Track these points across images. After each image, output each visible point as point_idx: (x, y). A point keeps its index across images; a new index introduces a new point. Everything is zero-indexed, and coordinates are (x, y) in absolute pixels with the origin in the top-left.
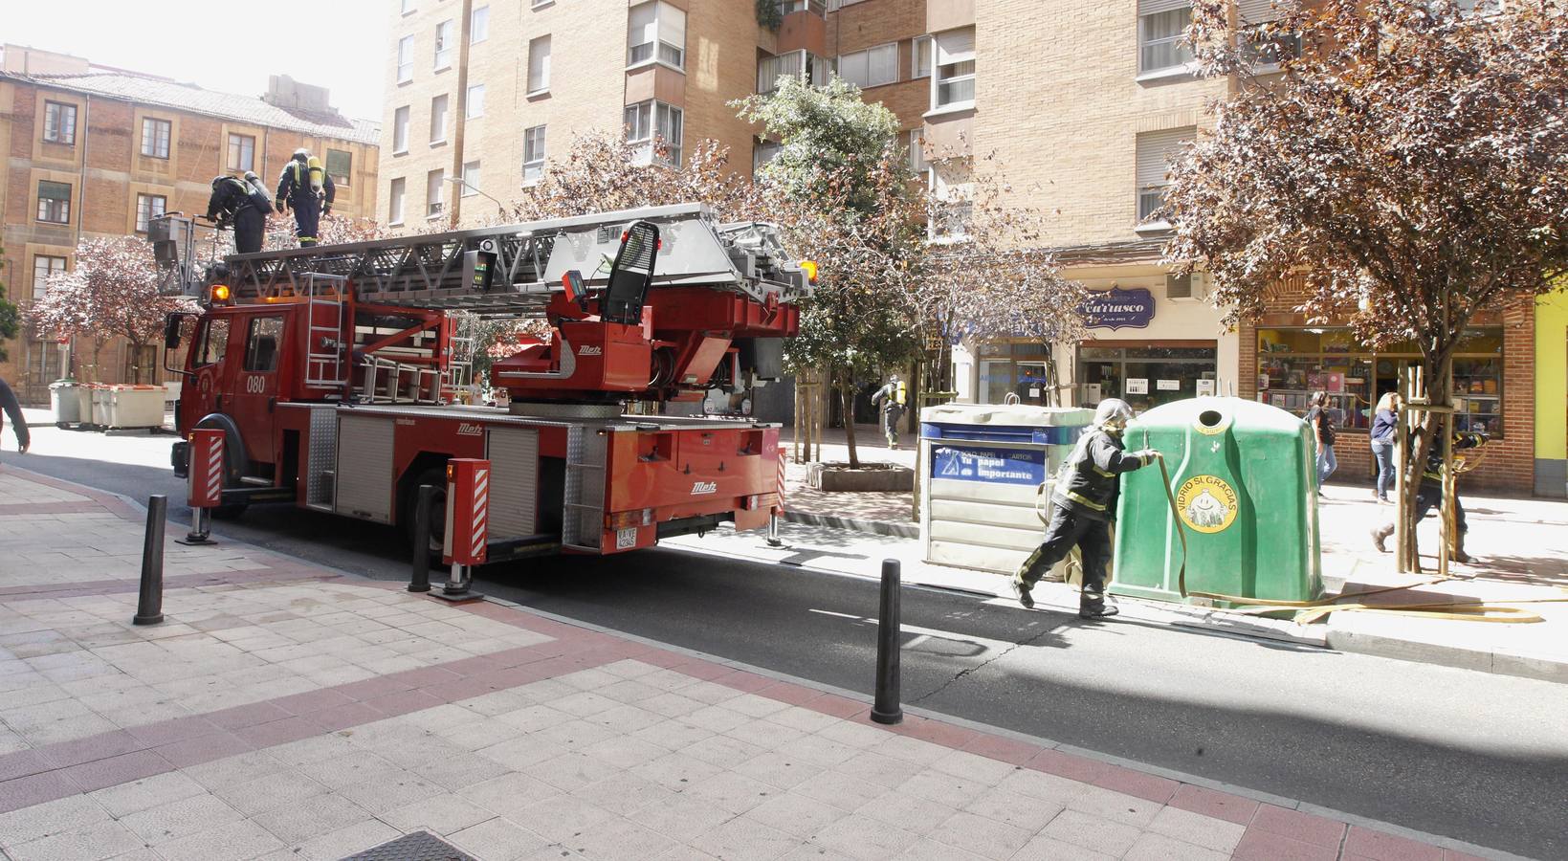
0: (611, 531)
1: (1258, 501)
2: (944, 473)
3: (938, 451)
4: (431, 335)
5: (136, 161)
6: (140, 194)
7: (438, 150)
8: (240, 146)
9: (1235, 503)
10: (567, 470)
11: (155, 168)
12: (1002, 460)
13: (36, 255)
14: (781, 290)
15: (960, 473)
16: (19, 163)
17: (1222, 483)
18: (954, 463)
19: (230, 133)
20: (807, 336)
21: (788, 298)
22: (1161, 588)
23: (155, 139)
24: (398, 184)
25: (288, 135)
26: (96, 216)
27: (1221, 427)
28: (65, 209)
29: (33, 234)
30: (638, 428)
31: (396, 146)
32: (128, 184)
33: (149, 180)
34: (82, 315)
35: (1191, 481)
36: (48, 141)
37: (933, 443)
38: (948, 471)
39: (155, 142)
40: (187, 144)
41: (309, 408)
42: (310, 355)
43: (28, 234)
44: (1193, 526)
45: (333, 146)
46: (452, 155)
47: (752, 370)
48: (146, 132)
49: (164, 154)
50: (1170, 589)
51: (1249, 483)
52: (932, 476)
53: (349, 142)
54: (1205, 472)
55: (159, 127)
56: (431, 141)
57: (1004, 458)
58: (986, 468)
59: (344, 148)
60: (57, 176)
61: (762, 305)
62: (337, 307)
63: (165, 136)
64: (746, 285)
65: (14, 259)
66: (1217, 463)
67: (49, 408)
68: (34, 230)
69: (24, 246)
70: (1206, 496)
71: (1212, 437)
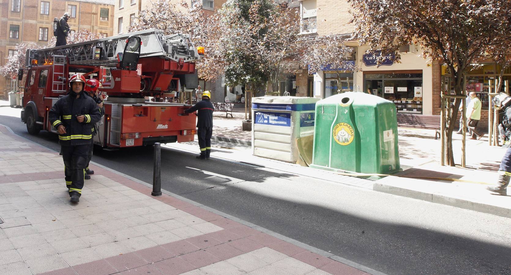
0: (124, 140)
1: (362, 132)
2: (258, 122)
3: (257, 114)
4: (96, 75)
5: (39, 16)
6: (40, 27)
7: (134, 6)
8: (72, 9)
9: (353, 134)
10: (112, 119)
11: (45, 18)
12: (277, 117)
13: (9, 50)
14: (186, 58)
15: (263, 122)
16: (4, 19)
17: (349, 126)
18: (262, 118)
19: (68, 5)
20: (234, 71)
21: (190, 60)
22: (328, 166)
23: (45, 8)
24: (120, 19)
25: (87, 4)
26: (27, 35)
27: (349, 103)
28: (17, 34)
29: (8, 43)
30: (133, 105)
31: (120, 6)
32: (37, 24)
33: (42, 23)
34: (16, 69)
35: (338, 125)
36: (12, 11)
37: (255, 111)
38: (260, 121)
39: (45, 9)
40: (55, 9)
41: (52, 99)
42: (53, 82)
43: (7, 43)
44: (338, 142)
45: (102, 7)
46: (138, 8)
47: (184, 86)
48: (42, 6)
49: (47, 13)
50: (331, 167)
51: (358, 126)
52: (255, 123)
53: (108, 5)
54: (343, 121)
55: (46, 4)
56: (131, 3)
57: (277, 116)
58: (272, 120)
59: (106, 7)
60: (15, 23)
61: (178, 63)
62: (62, 66)
63: (48, 7)
64: (170, 56)
65: (3, 51)
66: (347, 118)
67: (8, 101)
68: (8, 41)
69: (6, 46)
70: (343, 131)
71: (345, 107)
